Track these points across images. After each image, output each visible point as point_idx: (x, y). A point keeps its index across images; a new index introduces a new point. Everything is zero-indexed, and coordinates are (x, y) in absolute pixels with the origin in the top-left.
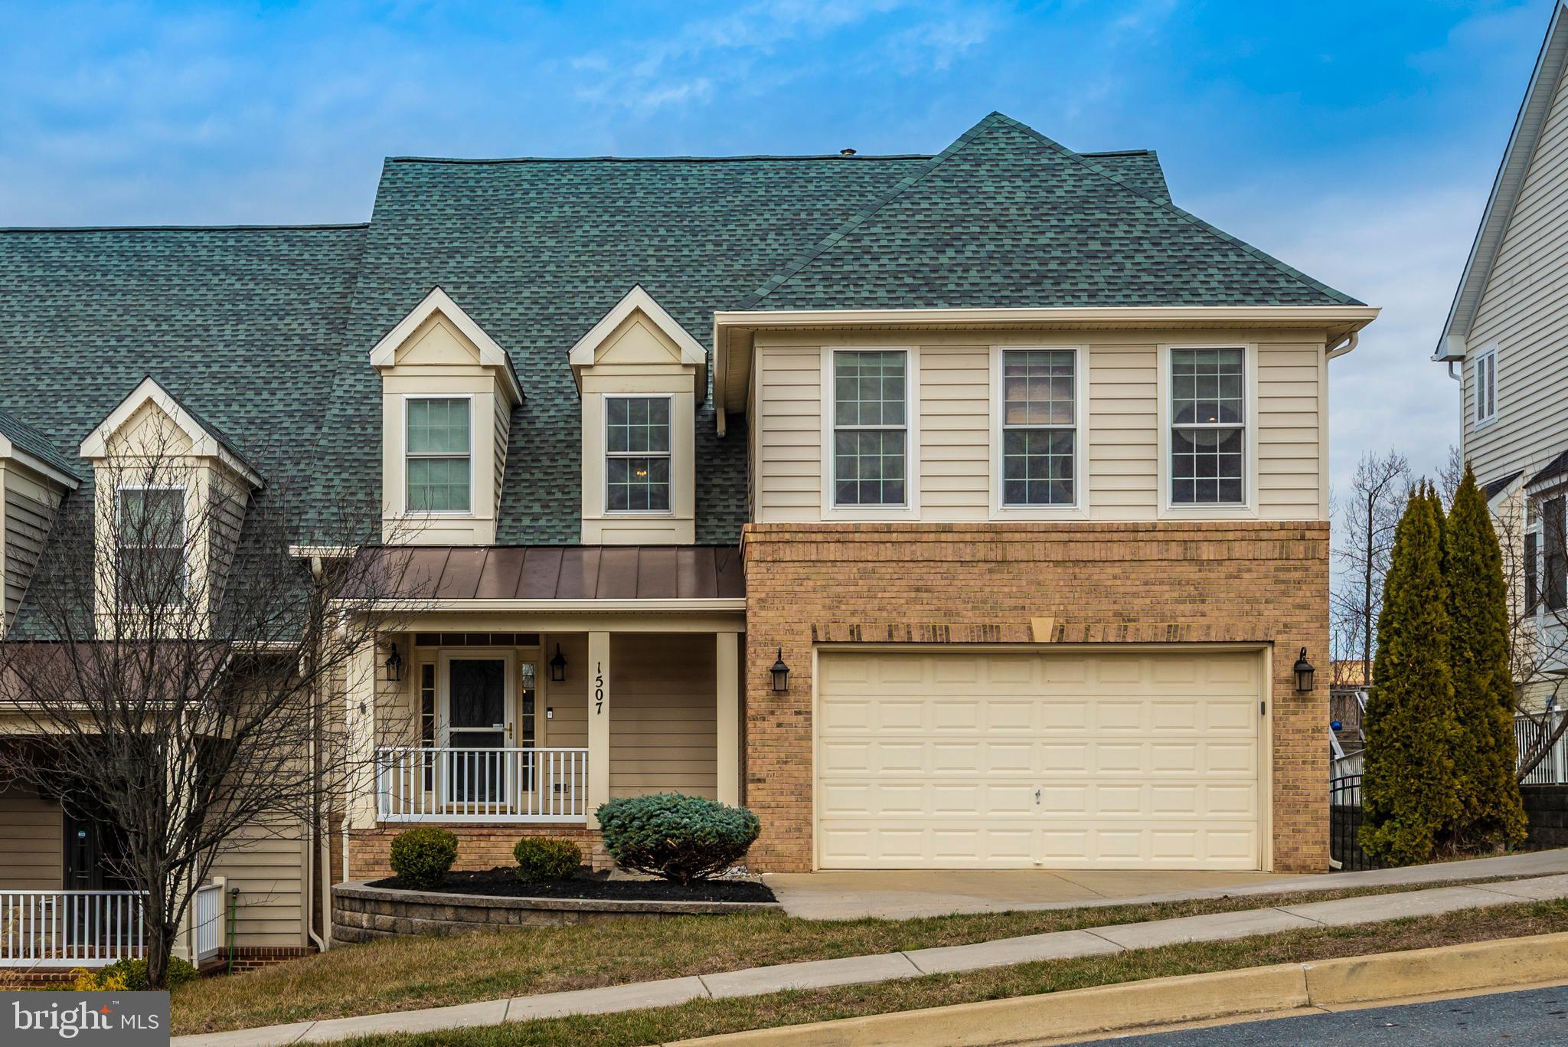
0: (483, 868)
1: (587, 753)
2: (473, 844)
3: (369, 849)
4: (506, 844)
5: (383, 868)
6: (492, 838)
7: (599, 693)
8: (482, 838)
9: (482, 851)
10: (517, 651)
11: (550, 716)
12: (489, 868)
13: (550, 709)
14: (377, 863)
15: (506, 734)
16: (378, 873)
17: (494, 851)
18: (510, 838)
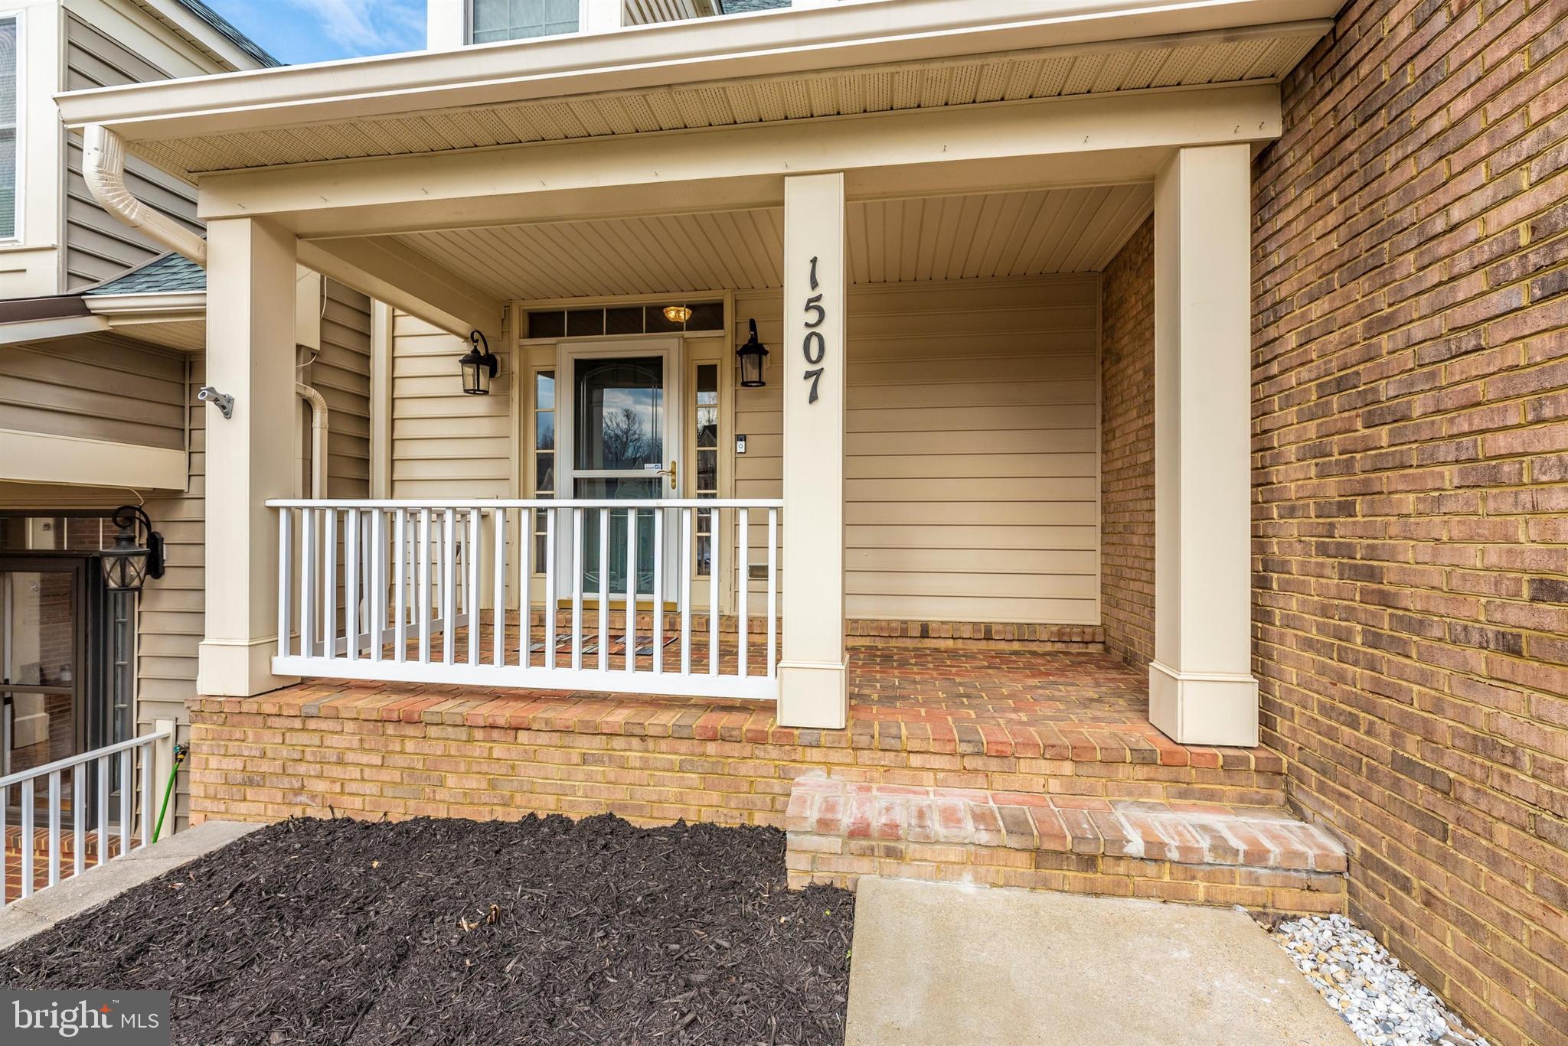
0: (500, 815)
1: (779, 510)
2: (477, 750)
3: (233, 747)
4: (557, 755)
5: (263, 794)
6: (523, 736)
7: (814, 344)
8: (495, 734)
9: (495, 768)
10: (685, 339)
11: (741, 449)
12: (515, 816)
13: (741, 437)
14: (251, 781)
15: (667, 480)
16: (255, 808)
17: (528, 771)
18: (568, 740)
